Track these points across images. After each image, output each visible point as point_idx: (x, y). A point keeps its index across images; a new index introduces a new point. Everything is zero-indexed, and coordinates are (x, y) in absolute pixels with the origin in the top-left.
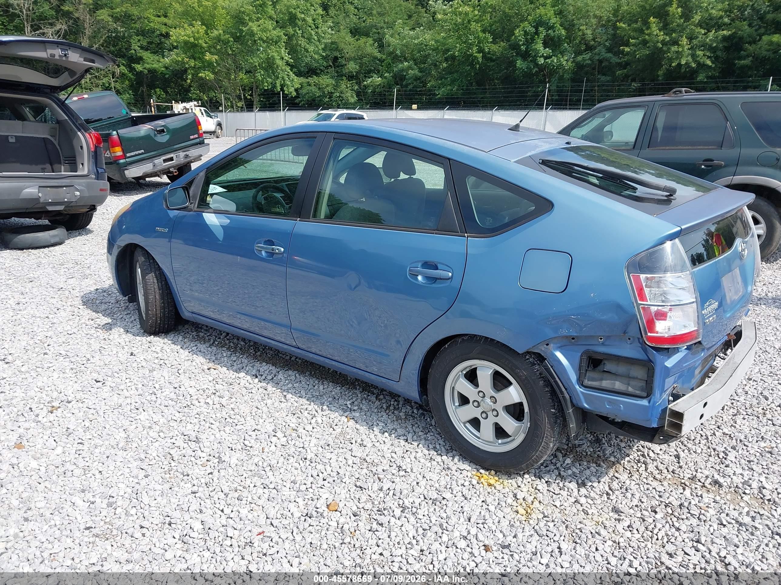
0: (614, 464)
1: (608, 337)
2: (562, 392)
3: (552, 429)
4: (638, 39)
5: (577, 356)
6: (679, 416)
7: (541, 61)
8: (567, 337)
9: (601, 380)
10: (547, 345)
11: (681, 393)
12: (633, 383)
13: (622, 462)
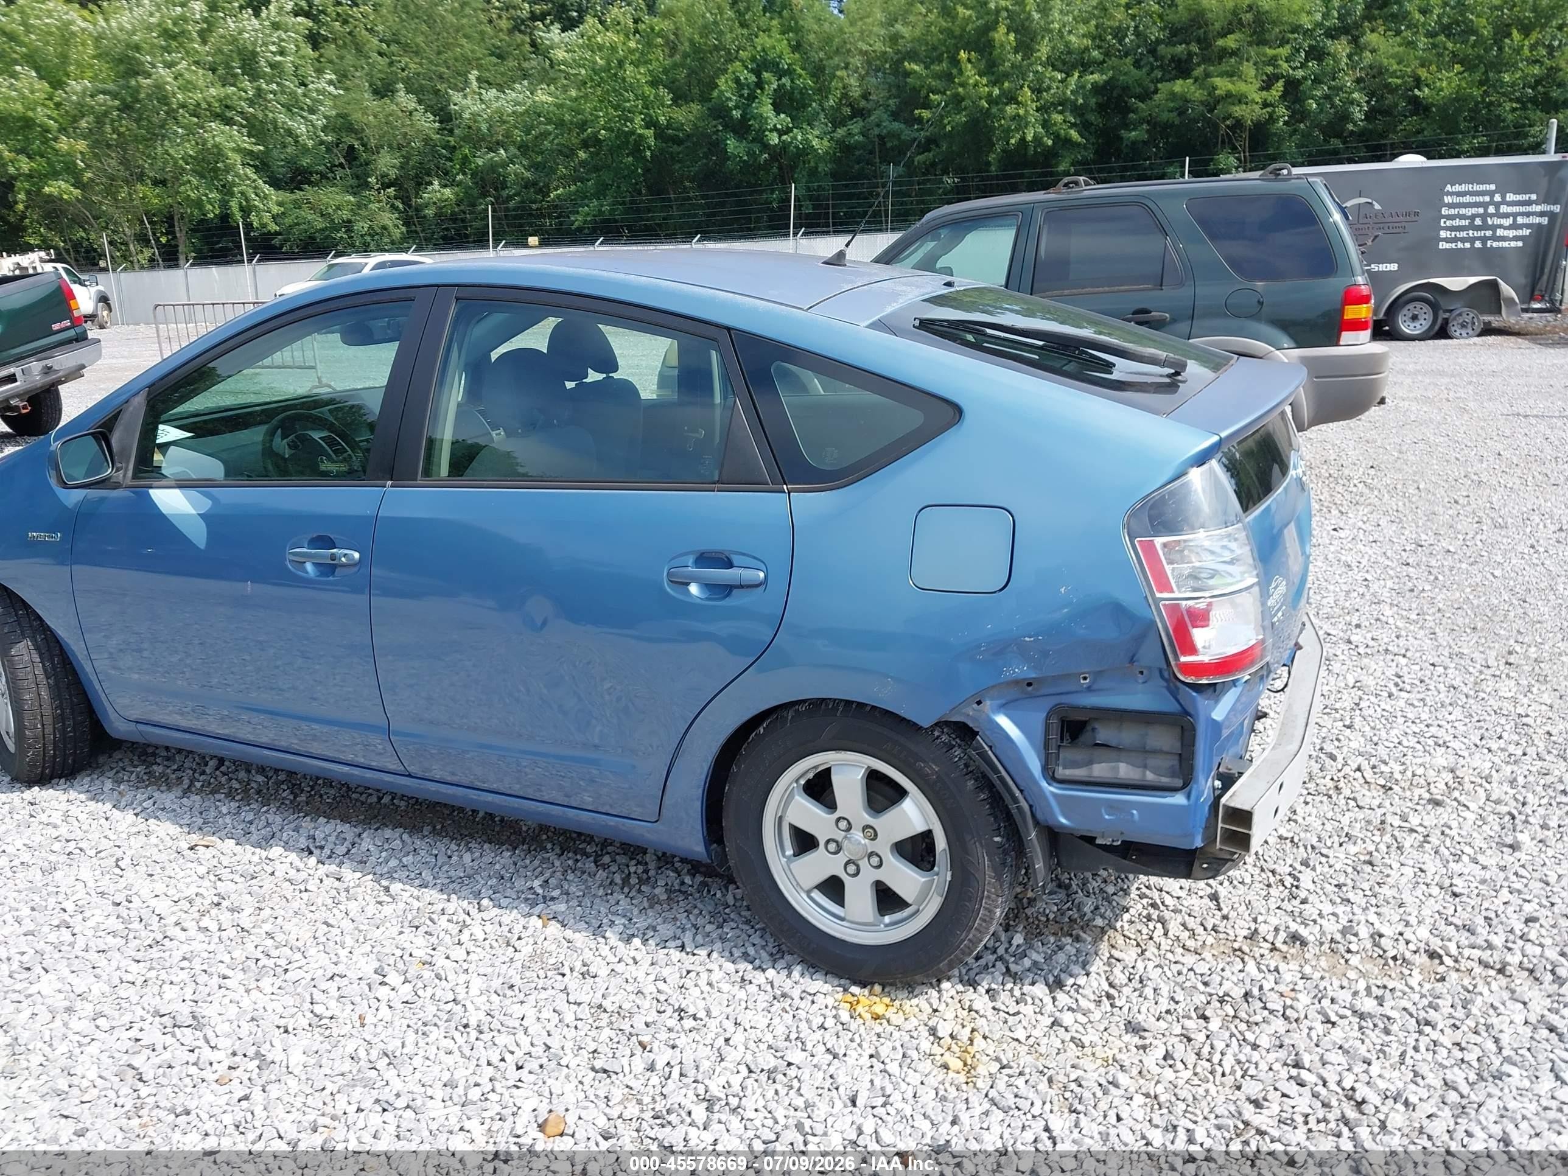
1: (1098, 675)
2: (1015, 800)
3: (999, 877)
4: (944, 93)
5: (1038, 719)
6: (1243, 817)
7: (774, 139)
8: (1016, 682)
9: (1090, 763)
10: (979, 703)
11: (1234, 771)
12: (1152, 761)
13: (1118, 925)
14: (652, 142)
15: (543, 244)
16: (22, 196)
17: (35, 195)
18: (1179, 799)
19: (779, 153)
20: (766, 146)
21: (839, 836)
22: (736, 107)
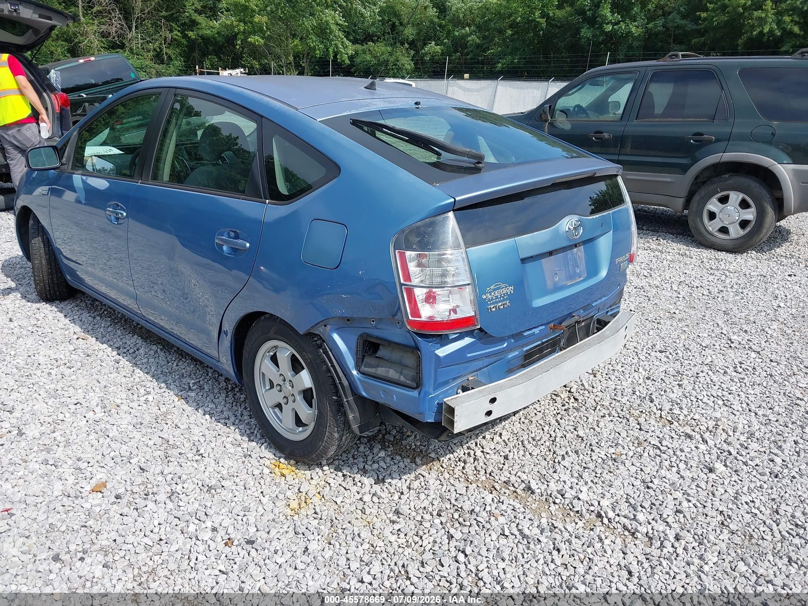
0: (433, 460)
1: (380, 320)
4: (716, 4)
5: (354, 339)
7: (609, 28)
8: (343, 318)
9: (378, 366)
10: (325, 326)
11: (470, 387)
13: (442, 459)
14: (544, 25)
15: (470, 78)
16: (239, 42)
17: (244, 41)
18: (415, 393)
19: (610, 36)
20: (603, 32)
21: (281, 383)
22: (589, 10)
